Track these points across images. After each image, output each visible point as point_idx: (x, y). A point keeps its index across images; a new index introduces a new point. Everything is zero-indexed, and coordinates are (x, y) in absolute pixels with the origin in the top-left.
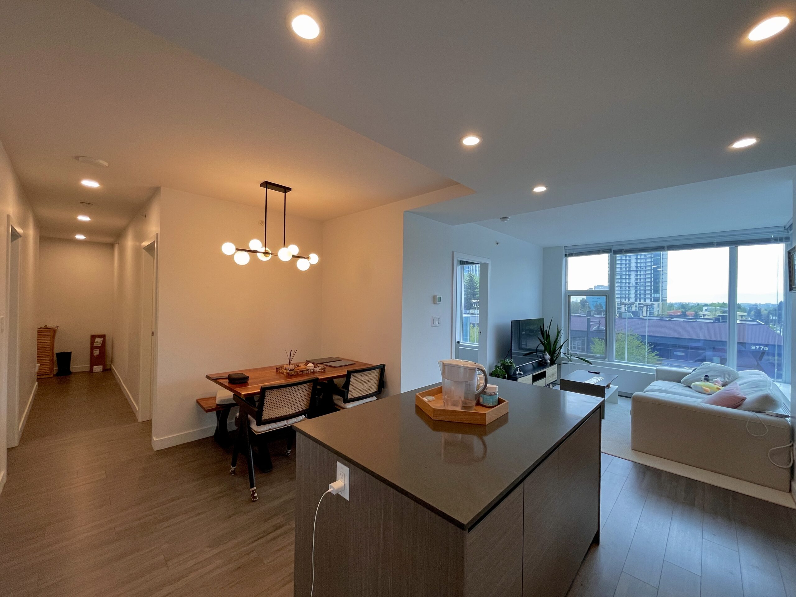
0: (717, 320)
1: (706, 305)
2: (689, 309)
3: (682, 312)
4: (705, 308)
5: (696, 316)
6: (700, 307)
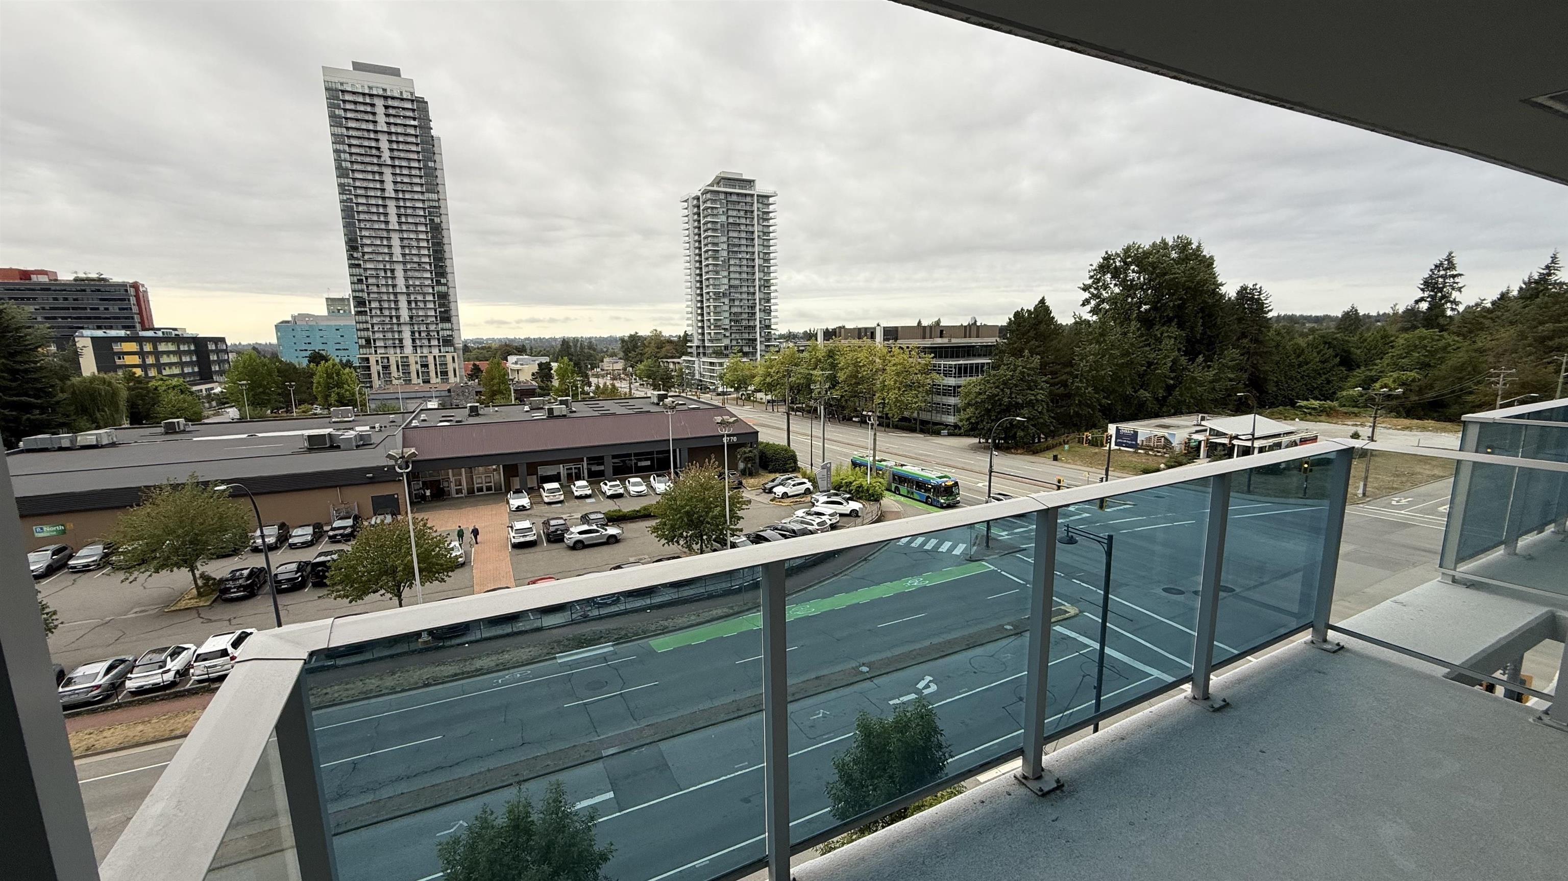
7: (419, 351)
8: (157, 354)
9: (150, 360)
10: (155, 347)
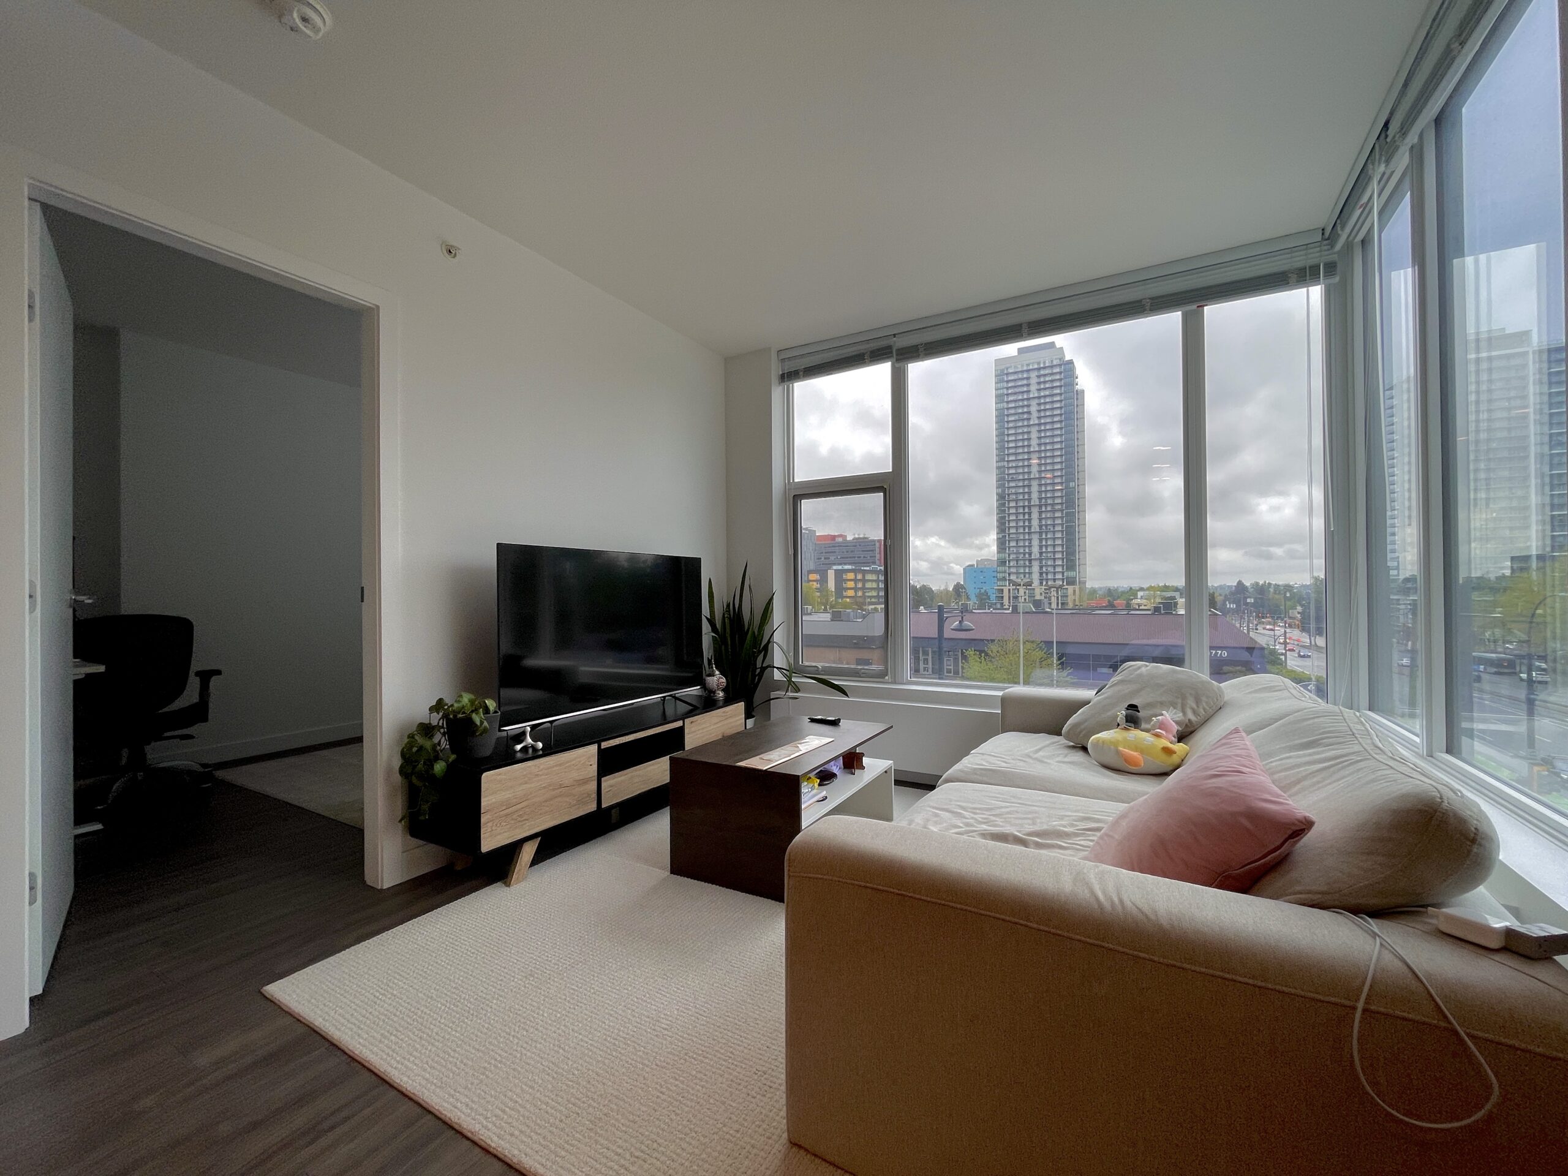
0: (1157, 609)
1: (1142, 589)
2: (1119, 597)
3: (1109, 601)
4: (1140, 594)
5: (1128, 607)
6: (1132, 592)
7: (1044, 583)
8: (864, 581)
9: (860, 585)
10: (864, 576)
